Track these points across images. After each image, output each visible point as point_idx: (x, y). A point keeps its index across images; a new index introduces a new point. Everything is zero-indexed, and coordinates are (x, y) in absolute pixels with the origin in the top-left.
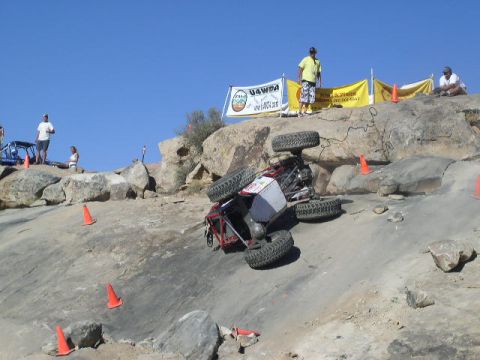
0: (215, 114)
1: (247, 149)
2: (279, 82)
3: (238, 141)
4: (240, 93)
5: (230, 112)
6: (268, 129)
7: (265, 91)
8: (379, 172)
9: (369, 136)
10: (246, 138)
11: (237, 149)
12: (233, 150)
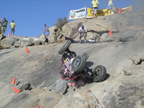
0: (65, 19)
1: (75, 29)
2: (85, 8)
3: (72, 27)
4: (73, 12)
5: (70, 18)
6: (82, 23)
7: (81, 11)
8: (115, 35)
9: (112, 24)
10: (75, 26)
11: (72, 29)
12: (71, 30)
